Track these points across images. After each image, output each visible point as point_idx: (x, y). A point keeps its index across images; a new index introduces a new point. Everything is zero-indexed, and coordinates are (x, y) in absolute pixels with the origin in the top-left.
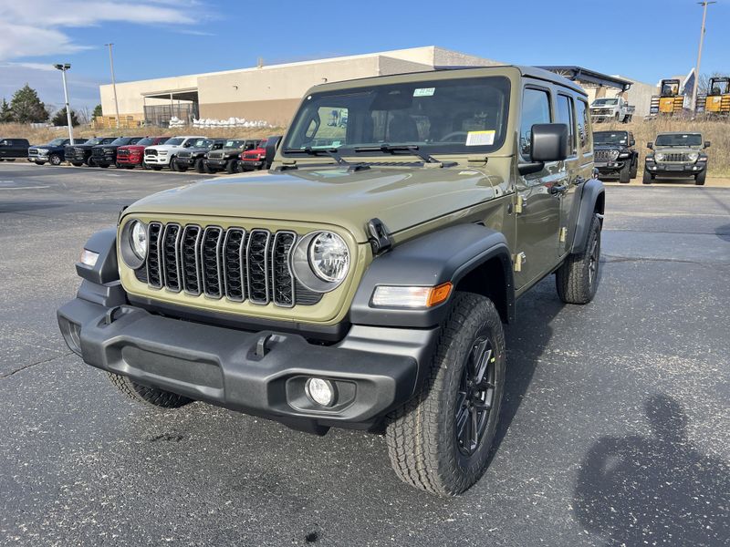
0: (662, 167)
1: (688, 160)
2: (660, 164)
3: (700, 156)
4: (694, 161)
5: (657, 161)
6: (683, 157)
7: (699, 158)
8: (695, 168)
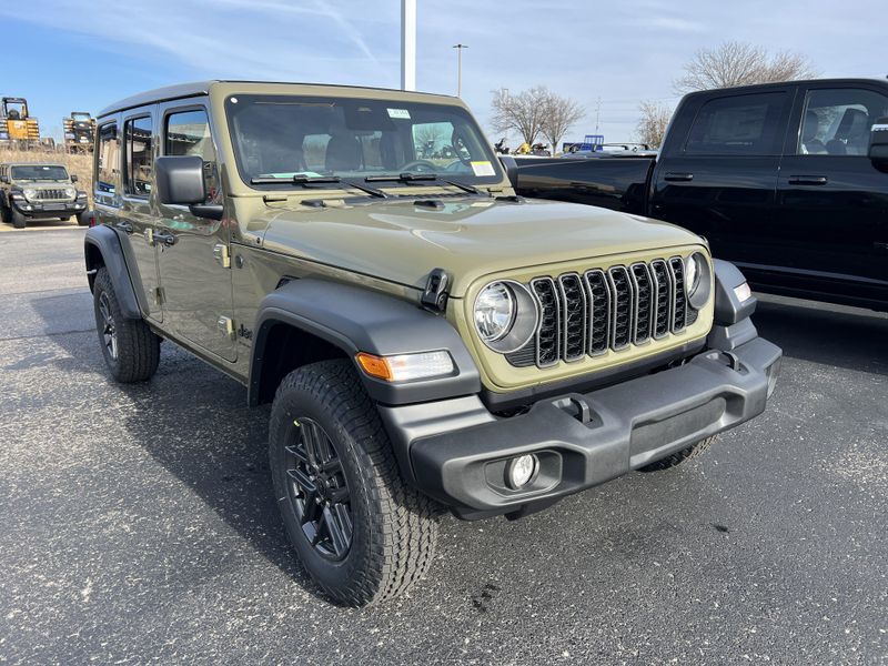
0: (39, 207)
1: (66, 197)
2: (35, 203)
3: (78, 193)
4: (73, 198)
5: (29, 199)
6: (58, 194)
7: (77, 195)
8: (77, 207)
